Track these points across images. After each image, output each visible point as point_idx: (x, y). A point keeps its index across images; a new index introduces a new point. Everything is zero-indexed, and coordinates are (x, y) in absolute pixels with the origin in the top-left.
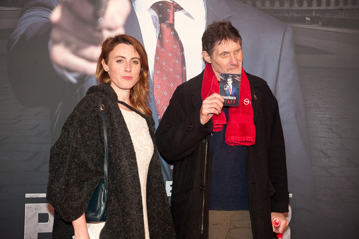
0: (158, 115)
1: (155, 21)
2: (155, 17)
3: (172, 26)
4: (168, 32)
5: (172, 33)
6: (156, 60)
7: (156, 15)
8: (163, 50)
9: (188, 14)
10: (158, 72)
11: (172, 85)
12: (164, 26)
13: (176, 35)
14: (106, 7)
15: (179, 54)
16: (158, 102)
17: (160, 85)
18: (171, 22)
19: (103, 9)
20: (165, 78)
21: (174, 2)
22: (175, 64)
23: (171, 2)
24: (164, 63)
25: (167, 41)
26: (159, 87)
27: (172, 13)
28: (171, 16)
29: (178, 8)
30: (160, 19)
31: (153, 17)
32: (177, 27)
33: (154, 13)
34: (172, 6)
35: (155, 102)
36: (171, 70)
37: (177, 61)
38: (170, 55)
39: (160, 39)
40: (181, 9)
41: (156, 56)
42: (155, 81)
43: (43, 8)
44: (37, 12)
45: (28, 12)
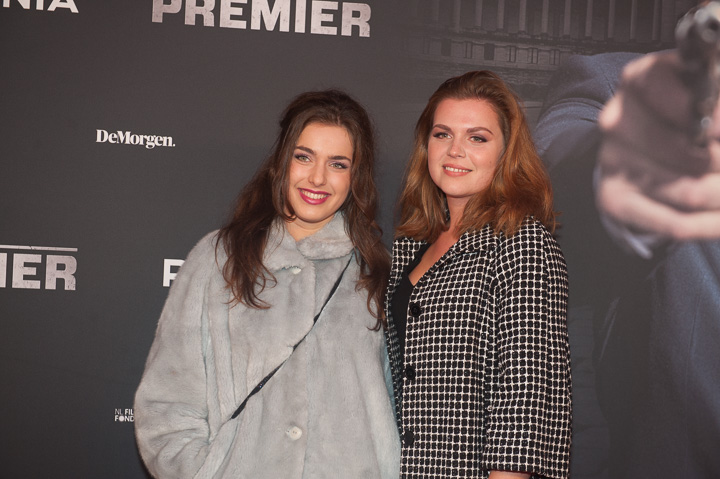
43: (585, 100)
44: (572, 108)
45: (553, 110)
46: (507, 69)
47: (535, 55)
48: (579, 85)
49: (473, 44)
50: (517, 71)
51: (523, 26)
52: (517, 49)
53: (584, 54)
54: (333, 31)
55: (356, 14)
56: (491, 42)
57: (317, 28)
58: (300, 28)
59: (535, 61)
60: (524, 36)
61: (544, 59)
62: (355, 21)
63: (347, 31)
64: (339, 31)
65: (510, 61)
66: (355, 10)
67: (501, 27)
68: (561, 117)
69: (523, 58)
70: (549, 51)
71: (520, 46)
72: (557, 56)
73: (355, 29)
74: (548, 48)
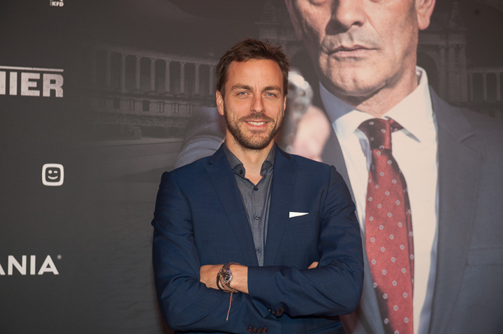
0: (373, 281)
1: (364, 147)
2: (365, 141)
3: (388, 153)
4: (383, 162)
5: (390, 162)
6: (368, 203)
7: (365, 138)
8: (377, 187)
9: (411, 135)
10: (372, 219)
11: (392, 237)
12: (378, 153)
13: (395, 165)
14: (296, 131)
15: (401, 192)
16: (374, 262)
17: (375, 237)
18: (387, 147)
19: (292, 134)
20: (381, 227)
21: (390, 119)
22: (395, 206)
23: (386, 119)
24: (380, 206)
25: (382, 174)
26: (373, 240)
27: (388, 134)
28: (387, 139)
29: (396, 126)
30: (371, 143)
31: (361, 141)
32: (396, 154)
33: (363, 136)
34: (388, 125)
35: (369, 263)
36: (390, 215)
37: (398, 203)
38: (387, 193)
39: (373, 172)
40: (400, 128)
41: (368, 196)
42: (367, 232)
43: (211, 137)
44: (203, 142)
45: (191, 143)
46: (158, 117)
47: (177, 107)
48: (207, 127)
49: (134, 101)
50: (165, 118)
51: (168, 89)
52: (164, 104)
53: (209, 106)
54: (37, 93)
55: (53, 82)
56: (147, 99)
57: (25, 92)
58: (13, 91)
59: (177, 111)
60: (169, 95)
61: (183, 110)
62: (52, 86)
63: (47, 94)
64: (41, 93)
65: (160, 112)
66: (52, 78)
67: (153, 89)
68: (196, 148)
69: (169, 109)
70: (186, 105)
71: (166, 101)
72: (191, 108)
73: (53, 92)
74: (185, 103)
